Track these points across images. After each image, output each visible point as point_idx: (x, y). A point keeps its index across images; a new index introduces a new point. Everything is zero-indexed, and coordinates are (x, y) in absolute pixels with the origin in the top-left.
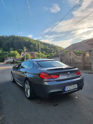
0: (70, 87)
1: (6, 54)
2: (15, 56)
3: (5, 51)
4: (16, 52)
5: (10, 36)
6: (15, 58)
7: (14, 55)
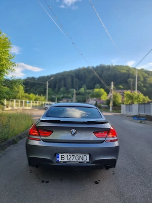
0: (69, 157)
1: (89, 93)
2: (100, 97)
3: (88, 89)
4: (102, 90)
5: (97, 67)
6: (100, 99)
7: (98, 96)
